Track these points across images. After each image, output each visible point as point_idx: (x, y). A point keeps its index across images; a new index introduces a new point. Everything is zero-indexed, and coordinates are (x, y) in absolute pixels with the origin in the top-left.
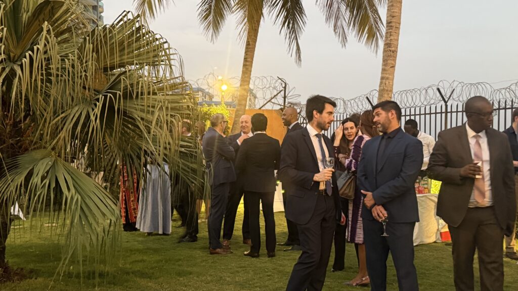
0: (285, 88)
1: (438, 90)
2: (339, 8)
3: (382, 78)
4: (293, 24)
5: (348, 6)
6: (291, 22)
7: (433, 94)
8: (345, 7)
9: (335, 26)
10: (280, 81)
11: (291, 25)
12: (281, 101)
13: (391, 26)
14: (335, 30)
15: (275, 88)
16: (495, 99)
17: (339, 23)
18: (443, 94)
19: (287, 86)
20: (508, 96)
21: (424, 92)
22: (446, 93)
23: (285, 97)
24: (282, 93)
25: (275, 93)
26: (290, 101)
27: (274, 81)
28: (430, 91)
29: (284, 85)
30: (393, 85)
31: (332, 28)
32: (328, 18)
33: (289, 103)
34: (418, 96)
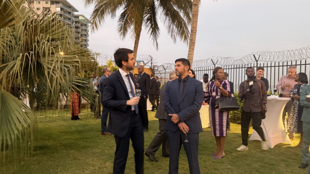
0: (152, 59)
1: (212, 60)
2: (173, 28)
3: (189, 54)
4: (155, 34)
5: (176, 27)
6: (154, 33)
7: (210, 62)
8: (175, 27)
9: (172, 35)
10: (150, 57)
11: (154, 35)
12: (150, 65)
13: (193, 32)
14: (171, 37)
15: (148, 59)
16: (235, 64)
17: (173, 34)
18: (214, 62)
19: (153, 59)
20: (241, 63)
21: (206, 61)
22: (215, 62)
23: (152, 63)
24: (151, 61)
25: (148, 61)
26: (154, 65)
27: (147, 57)
28: (208, 61)
29: (151, 58)
30: (193, 57)
31: (170, 36)
32: (169, 32)
33: (153, 65)
34: (204, 63)
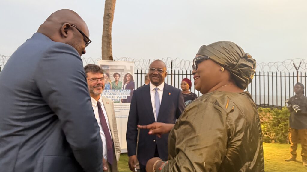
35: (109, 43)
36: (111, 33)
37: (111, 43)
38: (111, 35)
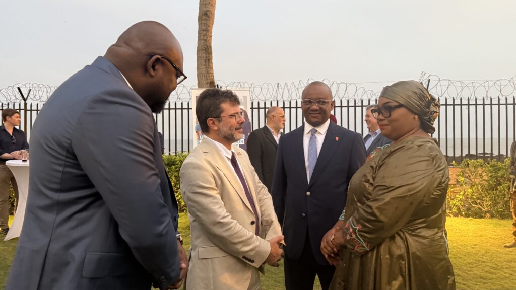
35: (209, 59)
36: (211, 44)
37: (212, 60)
38: (210, 47)
